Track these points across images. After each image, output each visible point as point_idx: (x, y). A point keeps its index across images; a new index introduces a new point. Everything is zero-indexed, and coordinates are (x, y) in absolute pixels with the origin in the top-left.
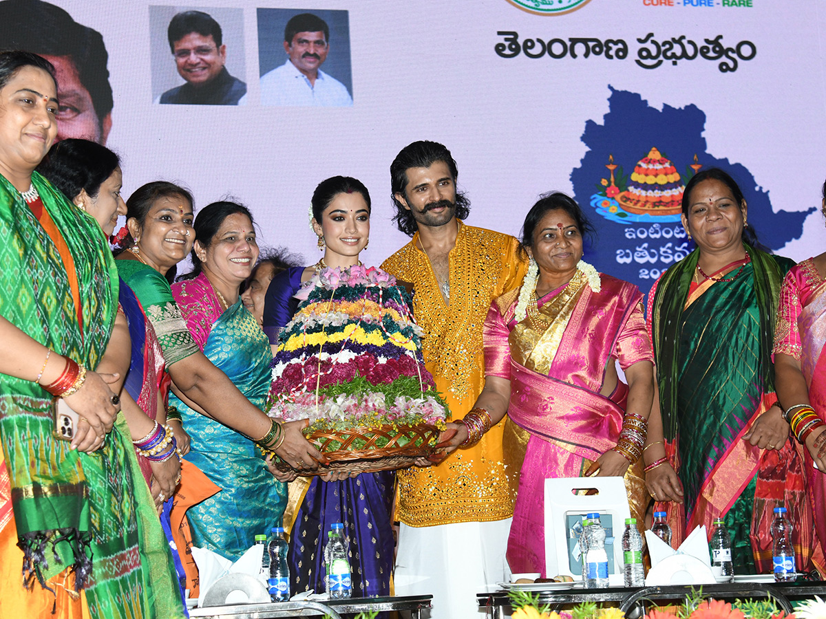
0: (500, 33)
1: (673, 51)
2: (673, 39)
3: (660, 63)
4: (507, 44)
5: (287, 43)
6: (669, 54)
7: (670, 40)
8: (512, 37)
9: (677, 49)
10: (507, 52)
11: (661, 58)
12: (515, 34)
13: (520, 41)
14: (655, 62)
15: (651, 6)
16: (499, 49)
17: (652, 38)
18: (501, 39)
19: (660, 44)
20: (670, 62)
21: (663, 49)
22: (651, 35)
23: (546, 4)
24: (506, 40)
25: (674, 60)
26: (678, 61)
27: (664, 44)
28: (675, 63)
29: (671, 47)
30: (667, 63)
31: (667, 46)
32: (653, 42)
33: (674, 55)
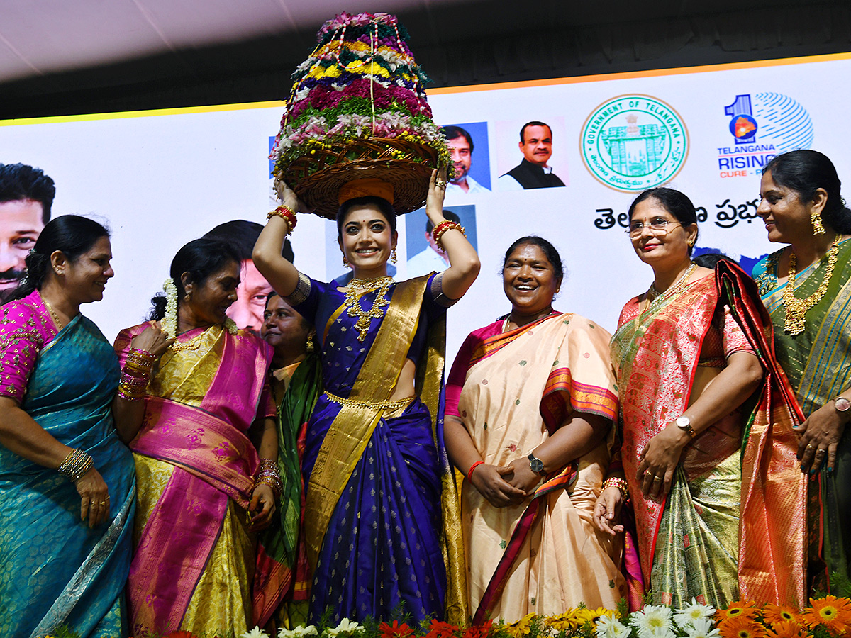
0: (598, 211)
1: (747, 212)
2: (748, 203)
3: (737, 222)
4: (605, 218)
5: (428, 234)
6: (744, 215)
7: (745, 204)
8: (608, 212)
9: (752, 211)
10: (604, 224)
11: (737, 218)
12: (611, 211)
13: (615, 216)
14: (732, 222)
15: (727, 177)
16: (598, 223)
17: (728, 203)
18: (599, 215)
19: (736, 207)
20: (746, 220)
21: (738, 211)
22: (728, 201)
23: (636, 184)
24: (604, 215)
25: (749, 219)
26: (752, 220)
27: (739, 207)
28: (750, 222)
29: (746, 209)
30: (743, 223)
31: (743, 209)
32: (730, 206)
33: (748, 215)
